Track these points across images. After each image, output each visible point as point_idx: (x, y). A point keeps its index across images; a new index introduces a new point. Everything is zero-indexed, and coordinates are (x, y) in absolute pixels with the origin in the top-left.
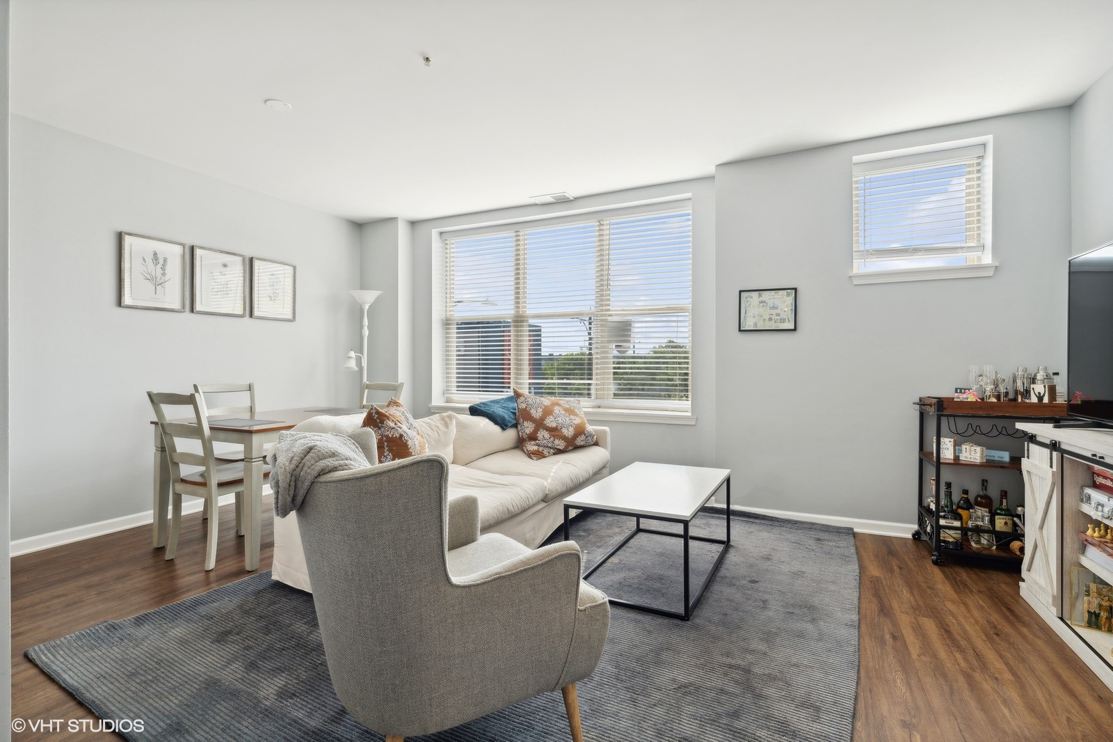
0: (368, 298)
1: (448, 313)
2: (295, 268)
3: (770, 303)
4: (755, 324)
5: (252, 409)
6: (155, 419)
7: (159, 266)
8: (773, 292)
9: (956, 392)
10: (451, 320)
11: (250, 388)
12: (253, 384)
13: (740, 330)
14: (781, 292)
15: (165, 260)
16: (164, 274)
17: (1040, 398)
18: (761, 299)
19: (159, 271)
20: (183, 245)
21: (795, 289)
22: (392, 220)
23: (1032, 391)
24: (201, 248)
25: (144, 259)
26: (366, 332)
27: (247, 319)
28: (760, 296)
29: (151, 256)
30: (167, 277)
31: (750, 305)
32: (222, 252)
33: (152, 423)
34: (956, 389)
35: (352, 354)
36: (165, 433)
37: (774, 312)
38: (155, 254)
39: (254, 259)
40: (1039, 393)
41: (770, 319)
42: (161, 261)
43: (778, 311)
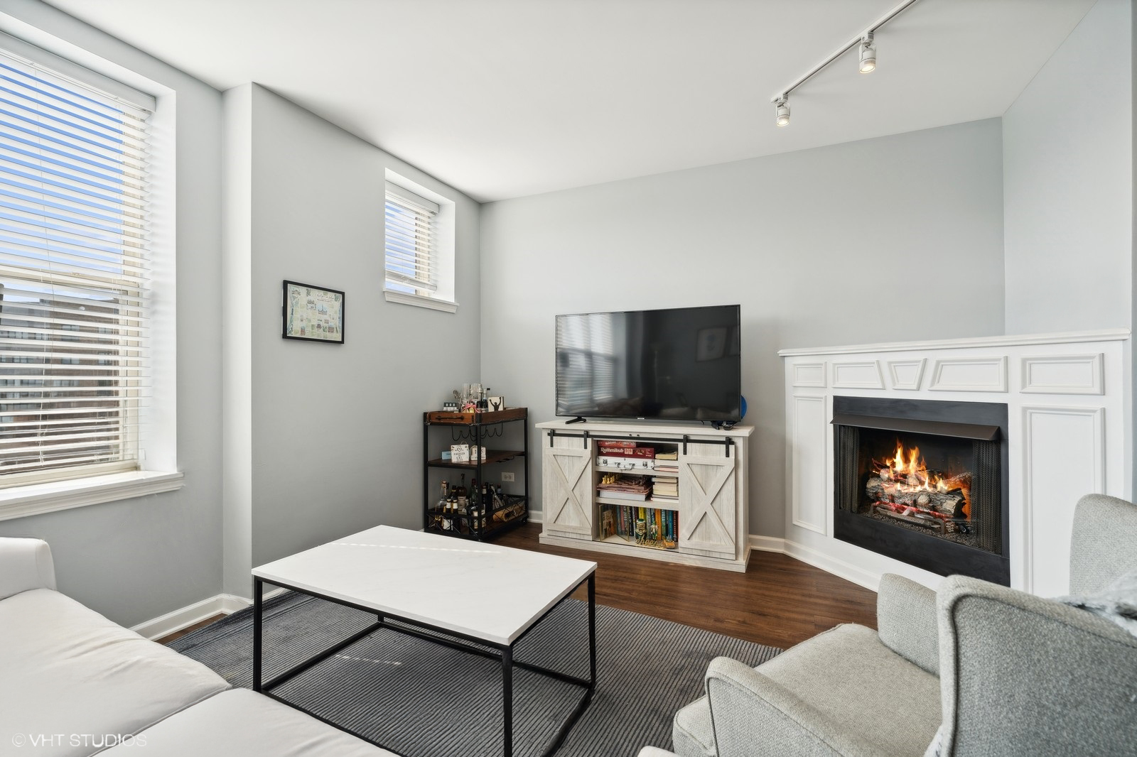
3: (319, 306)
4: (303, 331)
8: (322, 292)
9: (445, 406)
13: (285, 336)
14: (329, 293)
17: (496, 407)
18: (310, 298)
21: (343, 294)
23: (489, 403)
28: (308, 294)
31: (297, 303)
34: (445, 404)
37: (324, 317)
40: (496, 403)
41: (319, 326)
43: (326, 317)
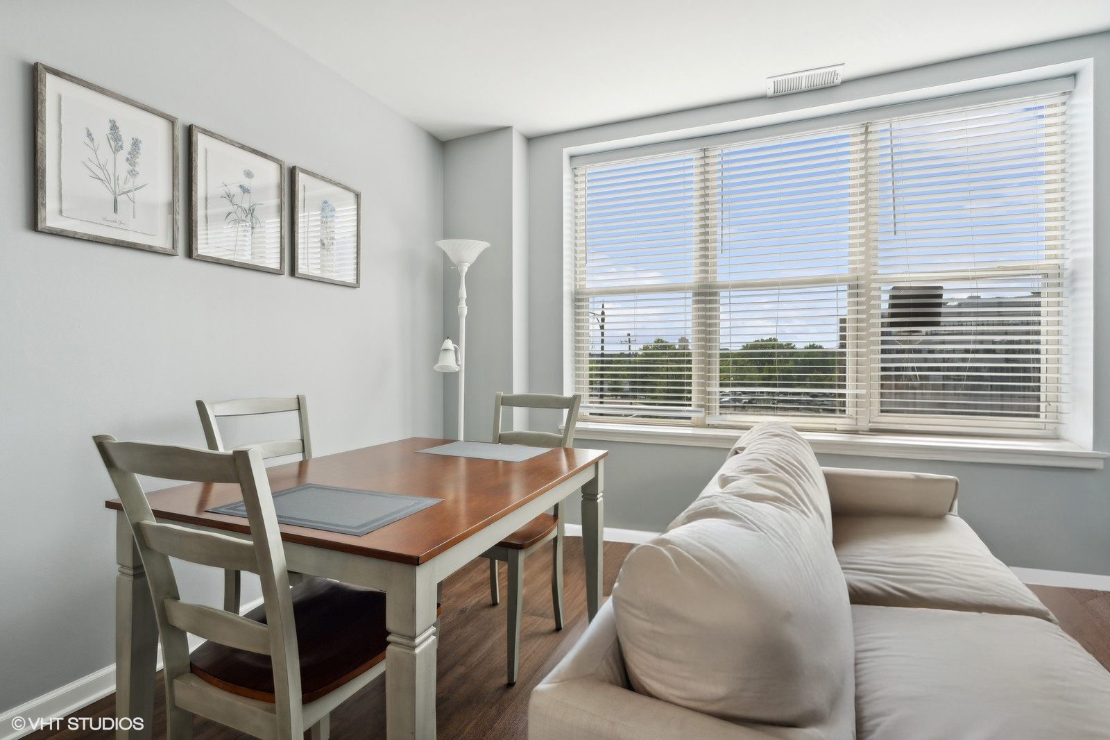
0: (468, 252)
1: (578, 283)
2: (358, 196)
5: (304, 446)
6: (114, 496)
7: (123, 154)
10: (583, 293)
11: (300, 405)
12: (304, 398)
15: (136, 144)
16: (133, 173)
19: (123, 168)
20: (172, 121)
22: (502, 131)
24: (206, 132)
25: (89, 135)
26: (464, 309)
27: (285, 278)
29: (106, 129)
30: (139, 181)
32: (243, 147)
33: (109, 505)
35: (449, 344)
36: (146, 547)
38: (114, 127)
39: (297, 171)
42: (127, 145)
